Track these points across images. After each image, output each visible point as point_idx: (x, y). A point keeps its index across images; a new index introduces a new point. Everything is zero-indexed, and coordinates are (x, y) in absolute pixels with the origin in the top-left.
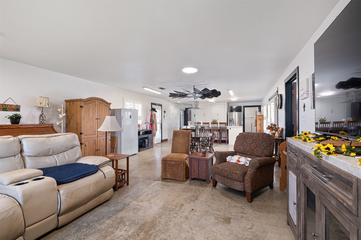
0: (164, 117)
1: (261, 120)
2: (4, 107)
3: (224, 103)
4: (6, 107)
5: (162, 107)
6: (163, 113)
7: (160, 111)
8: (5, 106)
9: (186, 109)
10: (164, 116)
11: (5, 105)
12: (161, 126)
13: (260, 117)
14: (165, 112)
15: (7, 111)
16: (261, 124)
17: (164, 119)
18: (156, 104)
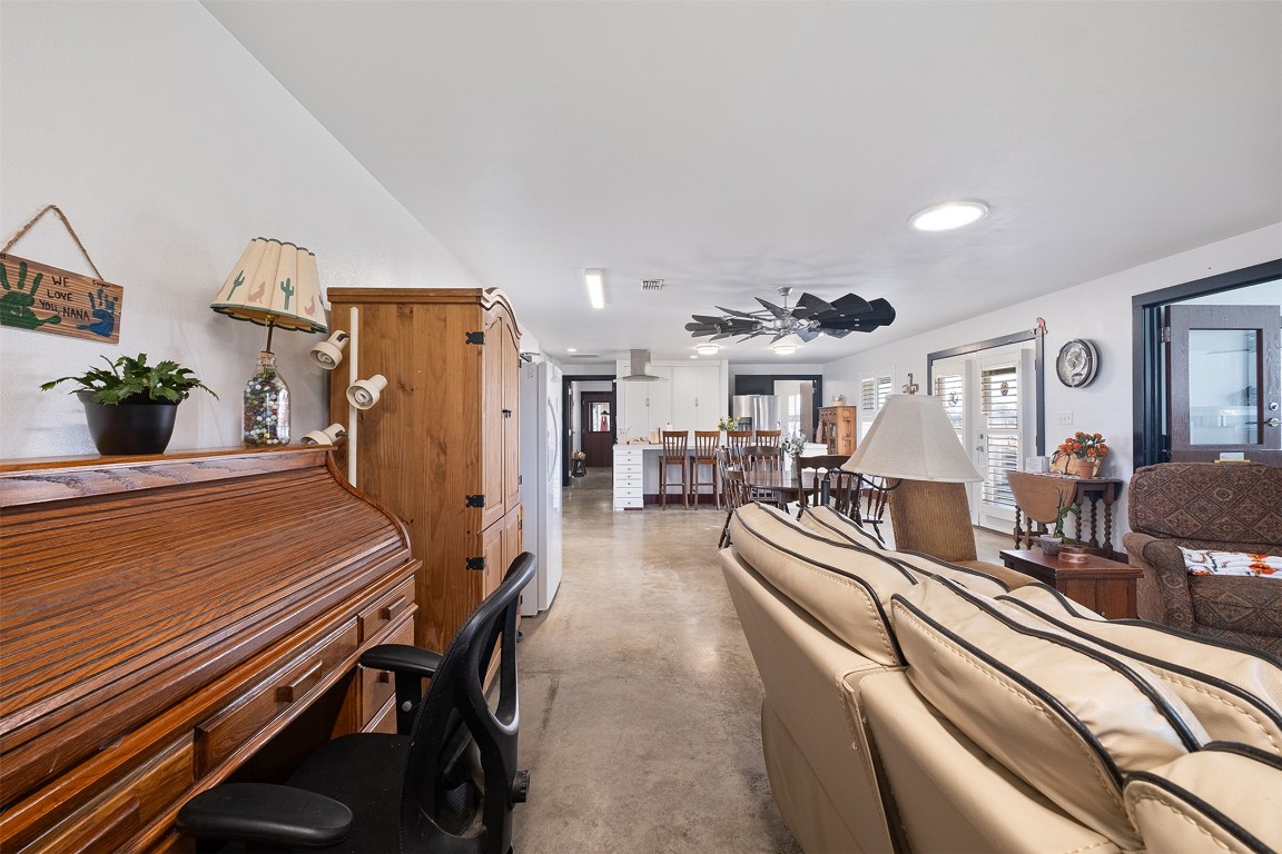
1: (849, 421)
2: (15, 288)
3: (718, 363)
4: (27, 290)
8: (23, 275)
11: (24, 264)
13: (847, 414)
15: (30, 323)
16: (848, 436)
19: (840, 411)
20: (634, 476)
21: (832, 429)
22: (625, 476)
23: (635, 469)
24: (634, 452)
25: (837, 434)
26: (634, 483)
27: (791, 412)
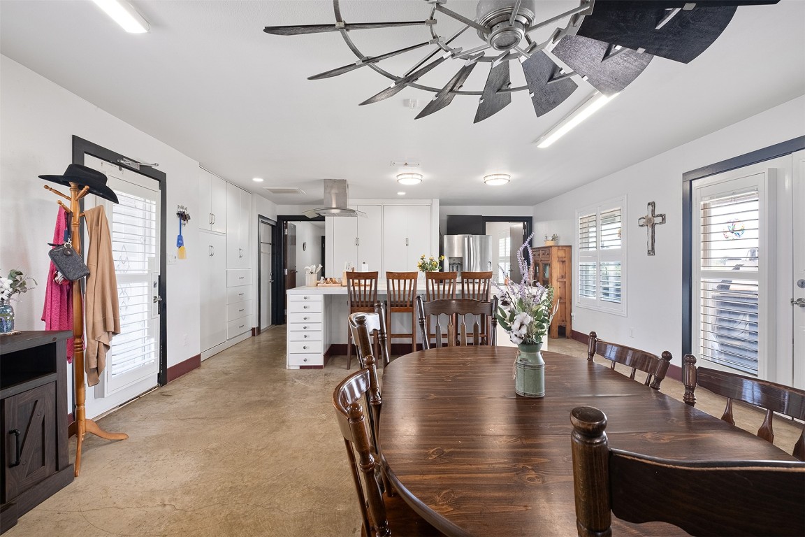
0: (180, 243)
1: (564, 262)
3: (429, 202)
5: (163, 187)
6: (173, 220)
7: (155, 206)
9: (283, 220)
10: (180, 238)
12: (156, 292)
13: (561, 254)
14: (183, 216)
16: (562, 277)
17: (182, 256)
18: (122, 157)
19: (554, 250)
20: (312, 327)
21: (544, 270)
22: (301, 327)
23: (314, 318)
24: (312, 297)
25: (551, 275)
26: (312, 336)
27: (502, 254)
